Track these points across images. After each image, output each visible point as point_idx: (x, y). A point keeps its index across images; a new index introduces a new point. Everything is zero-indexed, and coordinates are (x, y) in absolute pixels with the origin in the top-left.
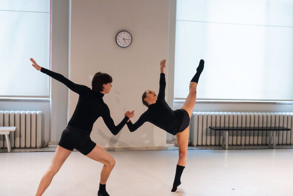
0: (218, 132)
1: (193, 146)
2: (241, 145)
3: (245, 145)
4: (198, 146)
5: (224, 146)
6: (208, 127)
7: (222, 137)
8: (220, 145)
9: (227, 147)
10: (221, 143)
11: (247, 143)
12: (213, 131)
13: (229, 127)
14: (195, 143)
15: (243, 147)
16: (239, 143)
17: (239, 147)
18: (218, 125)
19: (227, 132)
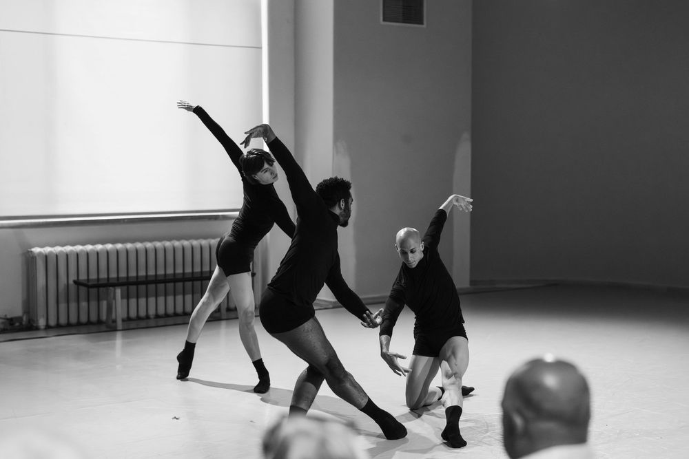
0: (93, 291)
1: (37, 329)
2: (148, 317)
3: (157, 316)
4: (48, 327)
5: (110, 322)
6: (71, 282)
7: (104, 304)
8: (99, 322)
9: (120, 324)
10: (104, 317)
11: (161, 311)
12: (83, 290)
13: (128, 277)
14: (42, 322)
15: (152, 323)
16: (142, 313)
17: (143, 324)
18: (93, 276)
19: (118, 291)
